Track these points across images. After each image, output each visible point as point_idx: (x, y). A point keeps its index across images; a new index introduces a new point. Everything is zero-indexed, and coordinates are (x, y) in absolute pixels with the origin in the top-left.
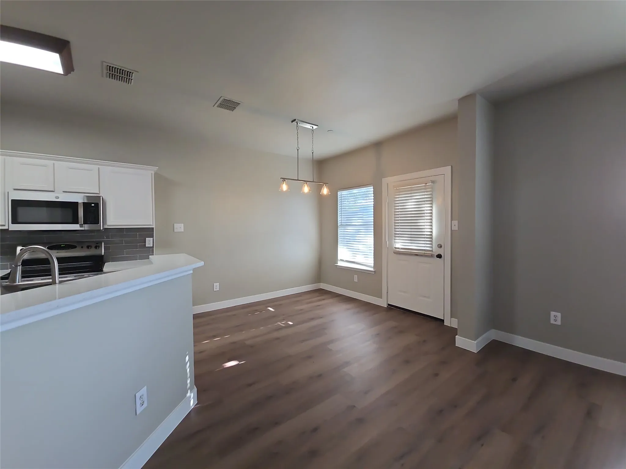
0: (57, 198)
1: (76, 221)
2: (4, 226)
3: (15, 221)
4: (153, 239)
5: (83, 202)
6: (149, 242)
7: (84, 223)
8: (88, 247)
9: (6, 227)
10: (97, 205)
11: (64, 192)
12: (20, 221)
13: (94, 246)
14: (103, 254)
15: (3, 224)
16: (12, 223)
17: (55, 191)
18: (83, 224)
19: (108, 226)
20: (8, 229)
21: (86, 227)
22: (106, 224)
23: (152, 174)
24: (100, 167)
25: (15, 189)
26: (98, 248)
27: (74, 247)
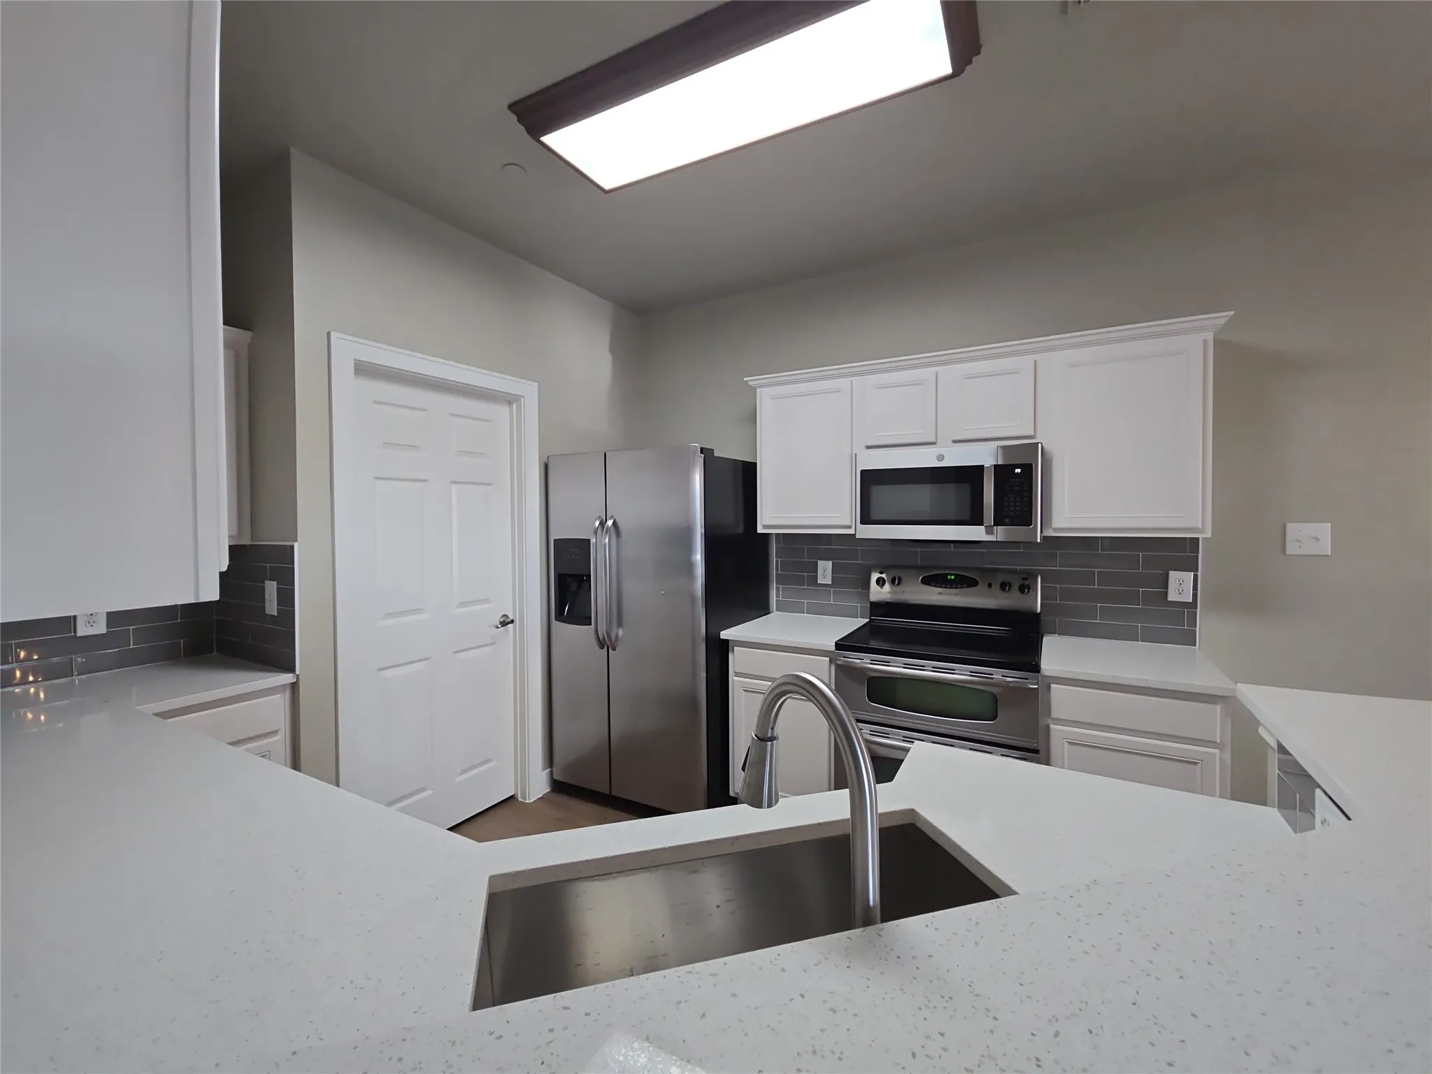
0: (941, 458)
1: (976, 519)
2: (850, 527)
3: (866, 518)
4: (1196, 577)
5: (995, 465)
6: (1180, 586)
7: (996, 524)
8: (1004, 586)
9: (851, 531)
10: (1028, 469)
11: (955, 442)
12: (874, 517)
13: (1016, 586)
14: (1039, 610)
15: (847, 523)
16: (862, 523)
17: (938, 442)
18: (994, 525)
19: (1056, 530)
20: (854, 535)
21: (1000, 534)
22: (1051, 525)
23: (1205, 342)
24: (1037, 359)
25: (868, 447)
26: (1028, 591)
27: (972, 583)
